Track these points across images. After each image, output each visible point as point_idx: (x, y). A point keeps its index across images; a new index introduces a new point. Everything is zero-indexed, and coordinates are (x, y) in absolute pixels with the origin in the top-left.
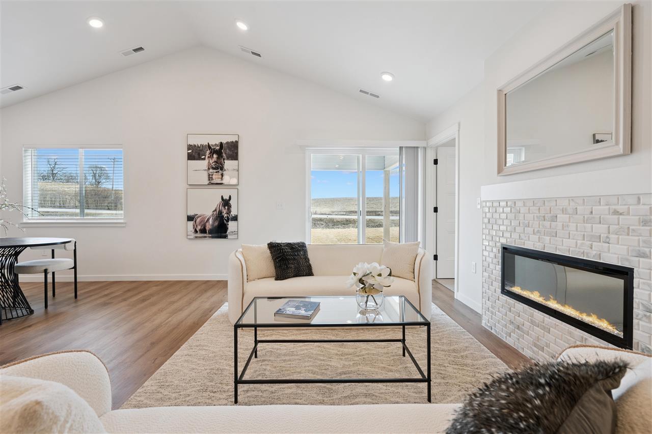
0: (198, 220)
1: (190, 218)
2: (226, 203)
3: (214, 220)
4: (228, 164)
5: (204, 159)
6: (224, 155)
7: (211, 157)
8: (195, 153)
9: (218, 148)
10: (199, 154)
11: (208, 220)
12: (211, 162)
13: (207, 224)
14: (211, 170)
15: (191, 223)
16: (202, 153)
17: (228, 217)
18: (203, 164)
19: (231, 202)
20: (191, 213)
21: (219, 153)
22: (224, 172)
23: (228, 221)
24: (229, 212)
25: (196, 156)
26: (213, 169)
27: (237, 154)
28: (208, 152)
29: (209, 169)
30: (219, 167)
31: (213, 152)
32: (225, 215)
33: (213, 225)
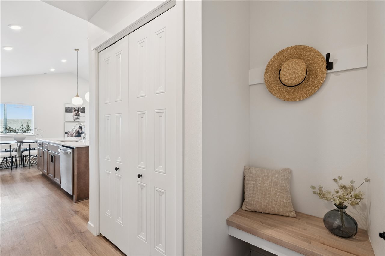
0: (69, 134)
1: (66, 133)
2: (81, 128)
3: (76, 134)
4: (81, 115)
5: (72, 112)
6: (80, 111)
7: (75, 112)
8: (68, 110)
9: (77, 109)
10: (70, 110)
11: (74, 133)
12: (75, 113)
13: (73, 135)
14: (75, 116)
15: (66, 135)
16: (71, 110)
17: (81, 133)
18: (72, 114)
19: (82, 127)
20: (66, 131)
21: (78, 111)
22: (80, 117)
23: (81, 134)
24: (82, 130)
25: (69, 111)
26: (76, 116)
27: (85, 111)
28: (74, 110)
29: (74, 116)
30: (78, 115)
31: (76, 110)
32: (80, 132)
33: (75, 135)
